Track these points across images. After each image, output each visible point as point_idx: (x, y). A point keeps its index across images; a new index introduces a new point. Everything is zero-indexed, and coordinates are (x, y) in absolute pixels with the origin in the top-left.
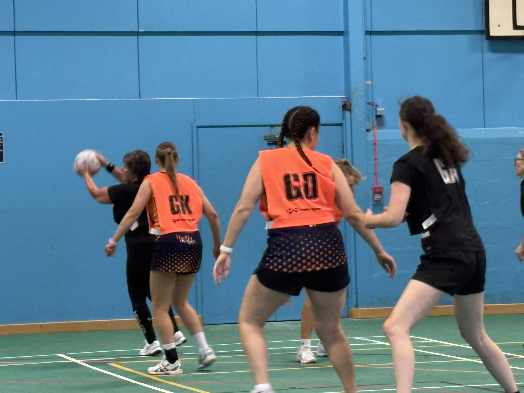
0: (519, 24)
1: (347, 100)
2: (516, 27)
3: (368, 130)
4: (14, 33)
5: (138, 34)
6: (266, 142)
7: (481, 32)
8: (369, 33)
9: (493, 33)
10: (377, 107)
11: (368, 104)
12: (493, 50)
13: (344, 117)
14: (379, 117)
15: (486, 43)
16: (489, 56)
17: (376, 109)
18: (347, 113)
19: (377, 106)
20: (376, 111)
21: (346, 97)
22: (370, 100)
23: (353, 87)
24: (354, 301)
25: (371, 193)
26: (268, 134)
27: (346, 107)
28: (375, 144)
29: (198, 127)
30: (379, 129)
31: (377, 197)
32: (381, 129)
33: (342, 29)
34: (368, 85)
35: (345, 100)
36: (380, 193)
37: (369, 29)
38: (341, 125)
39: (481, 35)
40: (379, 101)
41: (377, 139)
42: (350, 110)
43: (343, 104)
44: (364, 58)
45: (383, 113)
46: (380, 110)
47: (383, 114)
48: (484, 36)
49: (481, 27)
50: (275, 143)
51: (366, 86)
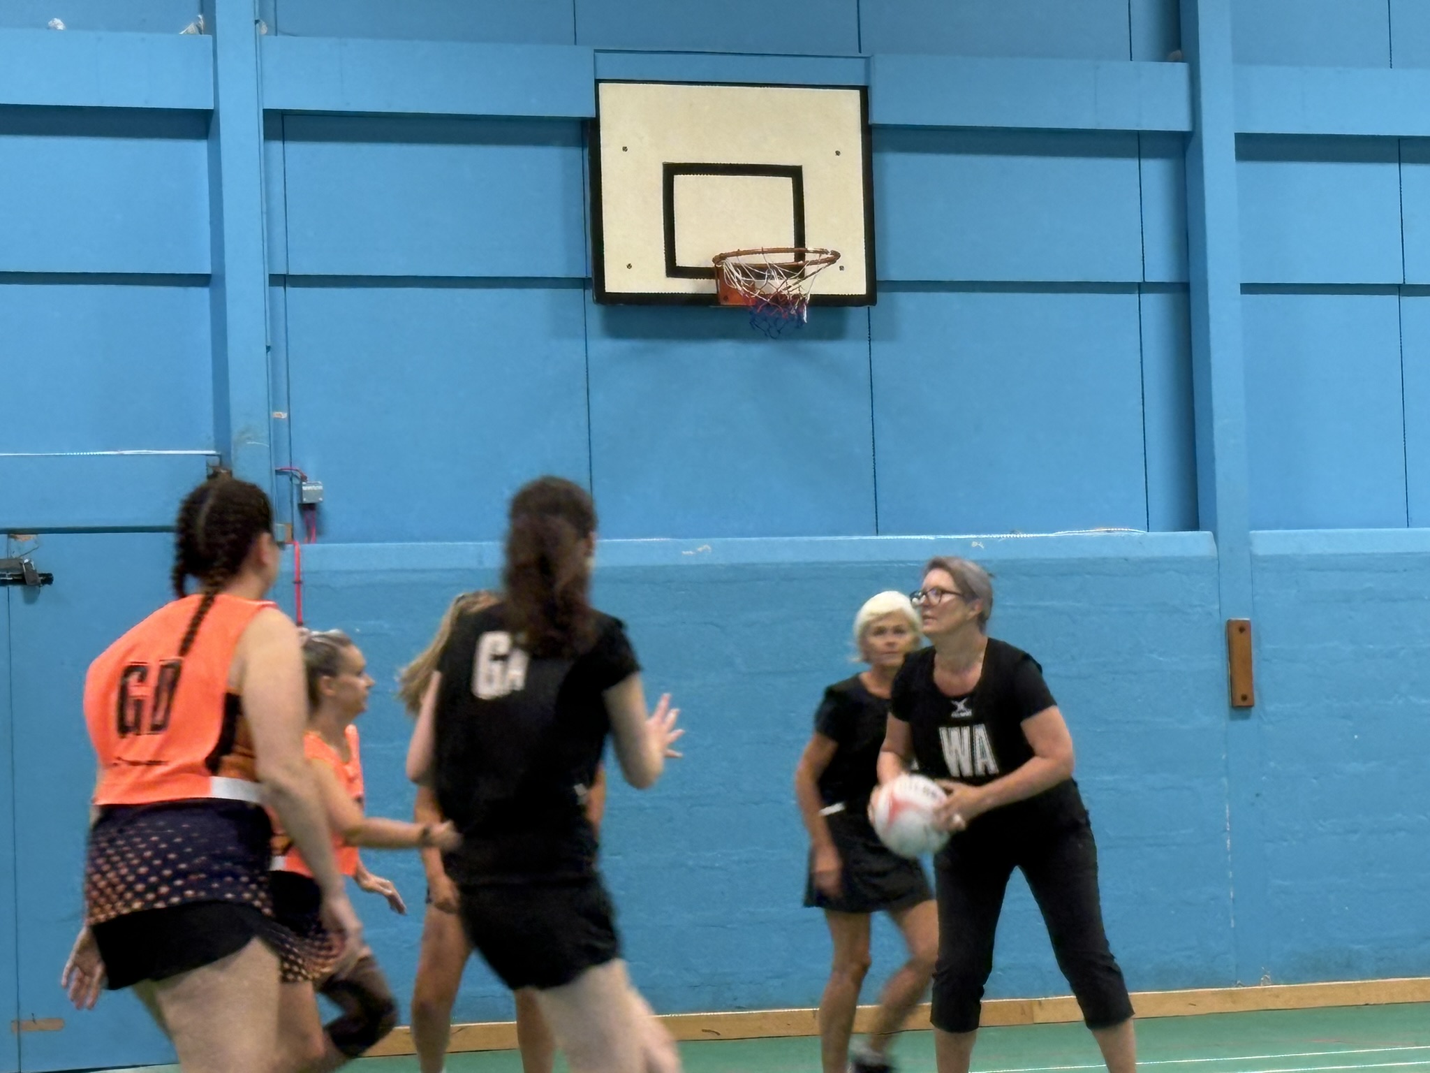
0: (682, 261)
1: (221, 462)
2: (674, 270)
7: (582, 283)
8: (279, 280)
9: (616, 282)
10: (304, 483)
11: (278, 472)
12: (614, 331)
14: (308, 509)
15: (595, 313)
16: (604, 347)
17: (300, 486)
19: (303, 478)
20: (301, 492)
21: (219, 453)
22: (285, 464)
23: (236, 427)
26: (3, 555)
28: (298, 583)
30: (309, 542)
32: (315, 542)
33: (207, 270)
34: (277, 420)
35: (216, 461)
37: (281, 270)
39: (582, 290)
40: (308, 465)
41: (303, 568)
44: (268, 348)
45: (321, 499)
46: (311, 489)
47: (321, 502)
48: (590, 293)
49: (582, 269)
50: (20, 580)
51: (272, 425)
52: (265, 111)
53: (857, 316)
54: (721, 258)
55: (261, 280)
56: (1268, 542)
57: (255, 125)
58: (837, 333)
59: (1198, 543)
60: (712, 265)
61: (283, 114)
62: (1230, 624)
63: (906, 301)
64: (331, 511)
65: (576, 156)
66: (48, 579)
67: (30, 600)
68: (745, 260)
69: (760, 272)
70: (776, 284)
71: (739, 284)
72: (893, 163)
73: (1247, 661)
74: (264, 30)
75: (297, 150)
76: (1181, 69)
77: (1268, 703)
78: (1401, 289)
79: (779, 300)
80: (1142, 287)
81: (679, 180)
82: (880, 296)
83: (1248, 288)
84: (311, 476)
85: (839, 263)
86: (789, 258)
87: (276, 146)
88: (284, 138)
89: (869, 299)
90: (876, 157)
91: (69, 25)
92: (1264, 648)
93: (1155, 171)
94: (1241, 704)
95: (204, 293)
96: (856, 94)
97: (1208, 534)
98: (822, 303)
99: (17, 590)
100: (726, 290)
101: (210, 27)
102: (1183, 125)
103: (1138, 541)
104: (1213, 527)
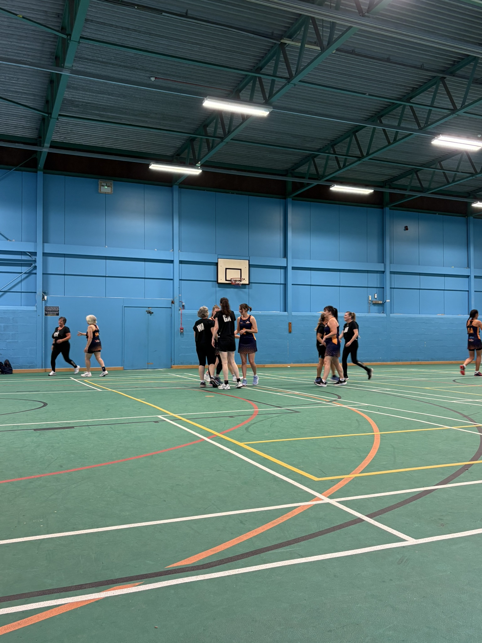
0: (227, 279)
2: (226, 280)
3: (179, 310)
4: (64, 275)
5: (106, 277)
6: (147, 312)
7: (216, 281)
8: (180, 280)
9: (219, 281)
12: (219, 287)
13: (172, 306)
14: (183, 306)
15: (217, 285)
16: (218, 289)
18: (173, 304)
20: (182, 304)
21: (173, 299)
22: (181, 301)
23: (175, 296)
24: (173, 363)
25: (180, 329)
26: (147, 310)
27: (173, 302)
28: (182, 314)
29: (124, 307)
31: (182, 331)
32: (184, 310)
33: (172, 278)
36: (183, 329)
38: (171, 308)
40: (183, 301)
41: (182, 312)
42: (174, 303)
44: (179, 287)
46: (184, 304)
48: (217, 283)
49: (216, 280)
50: (150, 313)
51: (179, 296)
52: (180, 261)
53: (247, 286)
54: (231, 279)
55: (178, 280)
56: (294, 313)
57: (178, 262)
58: (245, 288)
59: (286, 313)
61: (182, 261)
62: (289, 323)
63: (253, 284)
64: (186, 307)
65: (215, 267)
66: (153, 313)
67: (151, 315)
68: (234, 279)
69: (236, 281)
70: (238, 282)
71: (233, 282)
72: (252, 269)
73: (291, 327)
74: (180, 251)
75: (183, 265)
76: (286, 259)
77: (293, 332)
78: (311, 285)
79: (238, 284)
80: (280, 284)
81: (227, 270)
82: (250, 284)
83: (292, 284)
84: (184, 302)
85: (245, 280)
86: (240, 279)
87: (181, 265)
88: (182, 263)
89: (249, 284)
90: (250, 268)
91: (157, 250)
92: (293, 325)
93: (282, 271)
94: (290, 332)
95: (172, 281)
96: (248, 261)
97: (287, 312)
98: (243, 284)
99: (149, 314)
101: (173, 251)
102: (286, 266)
103: (279, 313)
104: (288, 312)
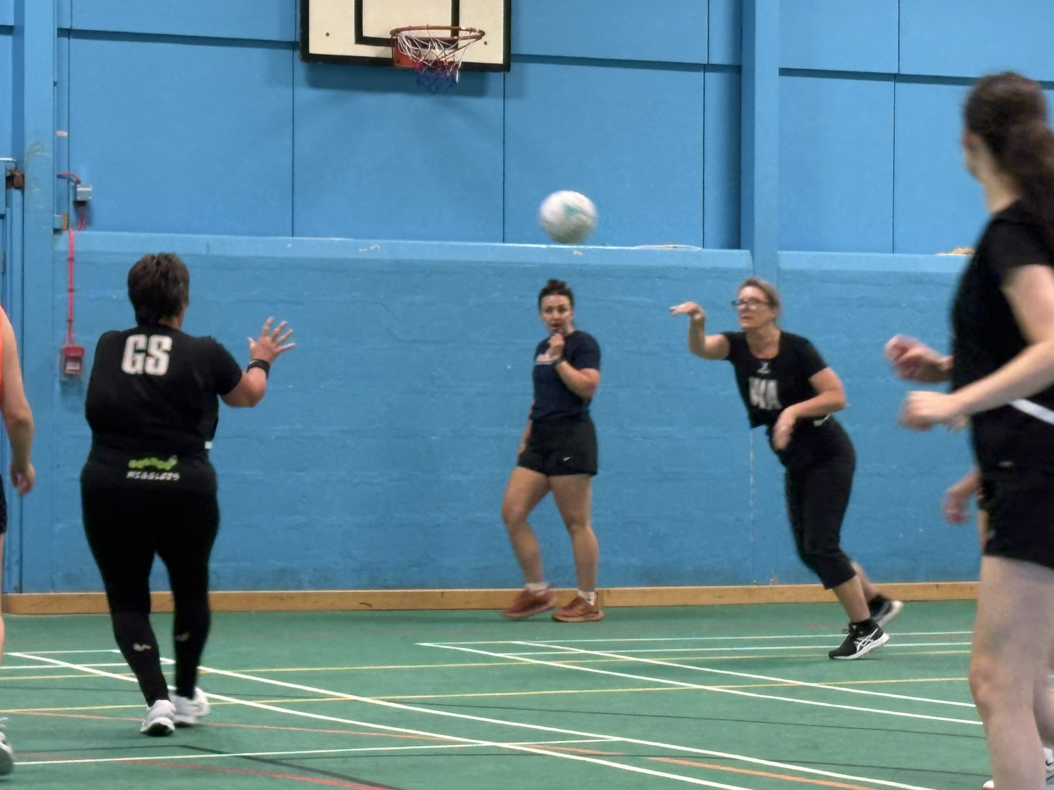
0: (367, 33)
1: (16, 168)
2: (361, 39)
3: (57, 231)
7: (291, 46)
8: (65, 33)
9: (316, 47)
10: (78, 186)
11: (59, 176)
12: (314, 83)
13: (8, 203)
14: (81, 205)
15: (301, 68)
16: (307, 95)
17: (75, 188)
18: (16, 194)
19: (78, 182)
20: (75, 193)
21: (15, 160)
22: (64, 171)
23: (29, 142)
24: (15, 581)
25: (58, 357)
27: (13, 181)
28: (71, 260)
30: (79, 230)
31: (71, 367)
32: (85, 229)
33: (10, 22)
34: (60, 138)
35: (12, 166)
36: (78, 359)
37: (66, 25)
38: (2, 217)
39: (291, 51)
40: (82, 172)
41: (76, 249)
42: (21, 188)
43: (9, 174)
44: (55, 84)
45: (90, 198)
46: (84, 190)
47: (90, 200)
48: (297, 53)
49: (292, 35)
51: (58, 141)
53: (495, 79)
54: (396, 32)
55: (51, 32)
56: (790, 260)
58: (480, 92)
59: (739, 258)
60: (389, 36)
63: (532, 68)
64: (100, 209)
68: (414, 34)
69: (425, 43)
70: (437, 53)
71: (409, 51)
78: (897, 78)
79: (438, 64)
80: (706, 68)
82: (514, 66)
83: (784, 72)
84: (83, 180)
85: (484, 39)
86: (447, 34)
89: (504, 68)
95: (9, 39)
97: (747, 252)
98: (470, 68)
100: (399, 55)
103: (697, 255)
104: (751, 247)
